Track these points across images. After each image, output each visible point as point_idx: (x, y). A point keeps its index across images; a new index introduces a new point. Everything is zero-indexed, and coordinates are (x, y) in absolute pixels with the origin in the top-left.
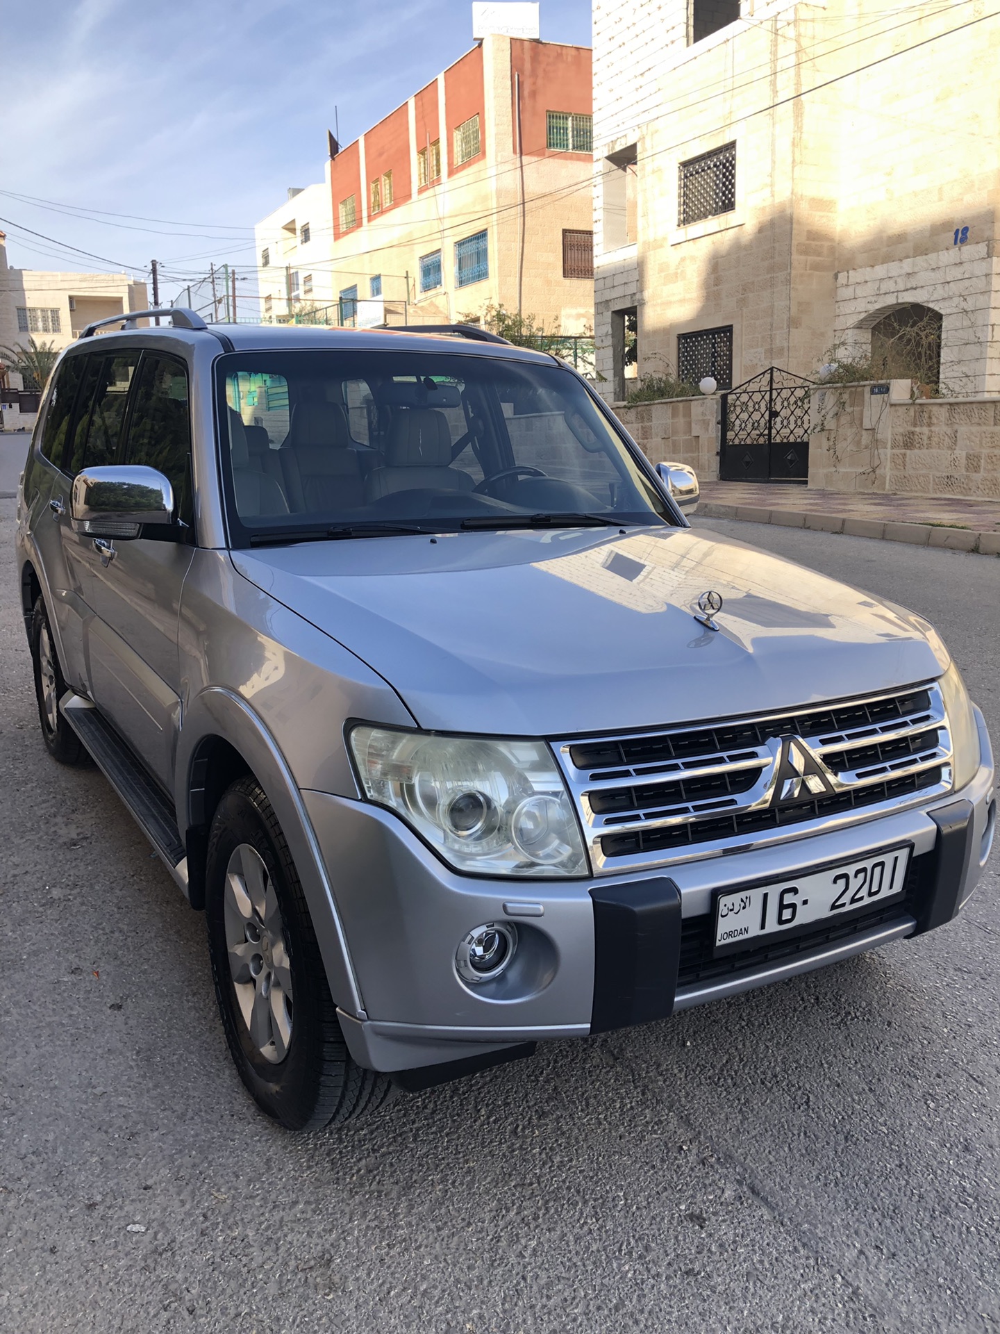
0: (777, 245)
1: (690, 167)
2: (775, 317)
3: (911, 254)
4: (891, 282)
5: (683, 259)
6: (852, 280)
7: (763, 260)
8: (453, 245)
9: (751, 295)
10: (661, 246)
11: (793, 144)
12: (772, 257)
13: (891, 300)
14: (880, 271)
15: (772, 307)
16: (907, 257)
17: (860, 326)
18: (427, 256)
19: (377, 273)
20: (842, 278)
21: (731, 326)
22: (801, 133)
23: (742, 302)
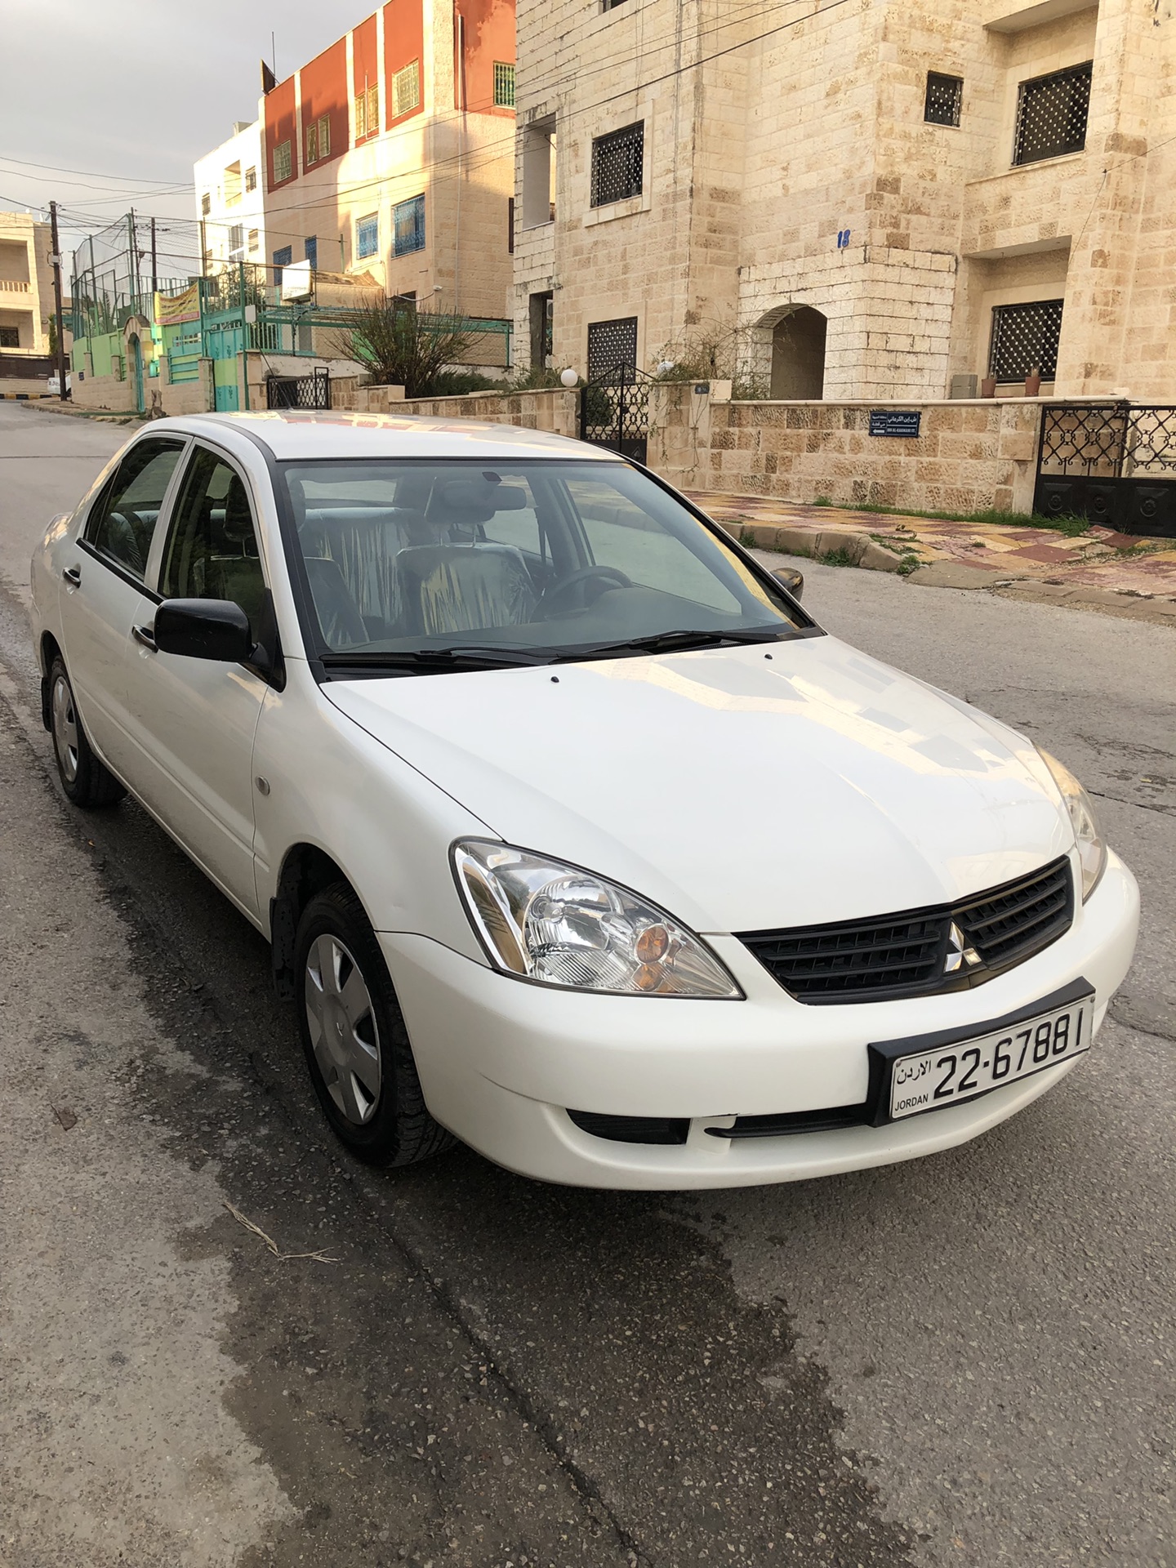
0: (677, 234)
1: (603, 144)
2: (675, 311)
3: (802, 254)
4: (784, 281)
5: (596, 243)
6: (753, 277)
7: (665, 249)
8: (390, 208)
9: (655, 286)
10: (576, 227)
11: (694, 130)
12: (674, 248)
13: (783, 301)
14: (776, 269)
15: (672, 300)
16: (800, 257)
17: (760, 325)
18: (364, 218)
19: (311, 235)
20: (744, 276)
21: (636, 318)
22: (702, 118)
23: (647, 293)
